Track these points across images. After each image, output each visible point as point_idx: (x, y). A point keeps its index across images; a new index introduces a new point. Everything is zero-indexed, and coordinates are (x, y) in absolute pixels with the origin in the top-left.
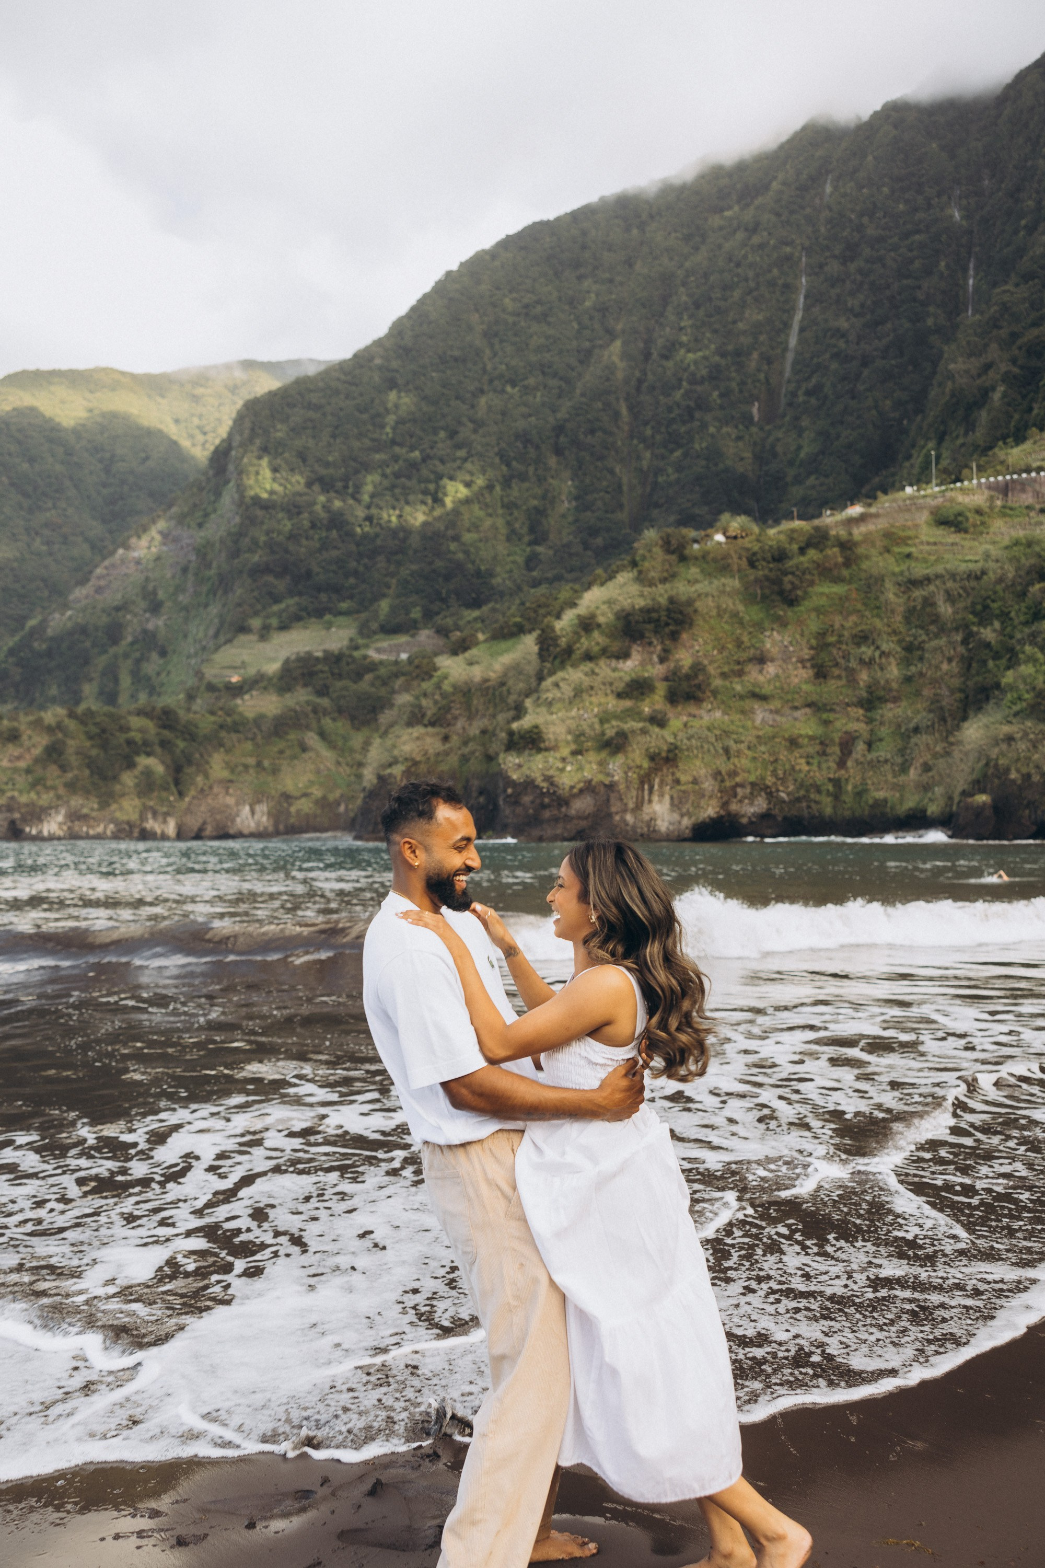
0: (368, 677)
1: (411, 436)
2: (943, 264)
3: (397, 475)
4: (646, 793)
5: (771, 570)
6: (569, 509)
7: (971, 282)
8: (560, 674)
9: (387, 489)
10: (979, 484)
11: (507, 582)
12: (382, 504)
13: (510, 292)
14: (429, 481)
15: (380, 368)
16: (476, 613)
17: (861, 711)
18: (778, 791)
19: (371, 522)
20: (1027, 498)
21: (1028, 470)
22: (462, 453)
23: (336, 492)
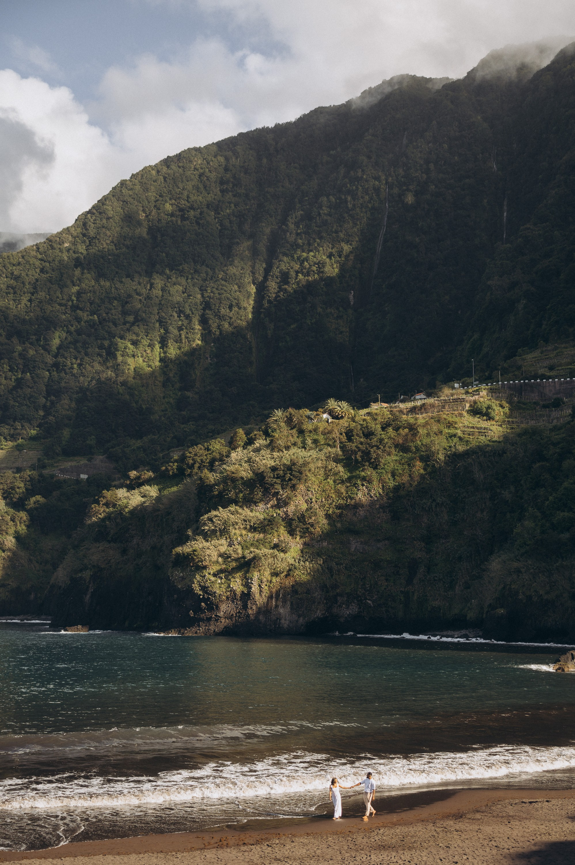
0: (56, 493)
1: (91, 304)
2: (485, 201)
3: (79, 332)
4: (274, 600)
5: (361, 443)
6: (211, 364)
7: (505, 214)
8: (214, 513)
9: (70, 343)
10: (503, 384)
11: (163, 419)
12: (66, 355)
13: (170, 199)
14: (105, 339)
15: (68, 250)
16: (139, 443)
17: (423, 544)
18: (366, 599)
19: (57, 368)
20: (535, 397)
21: (535, 377)
22: (131, 318)
23: (31, 344)
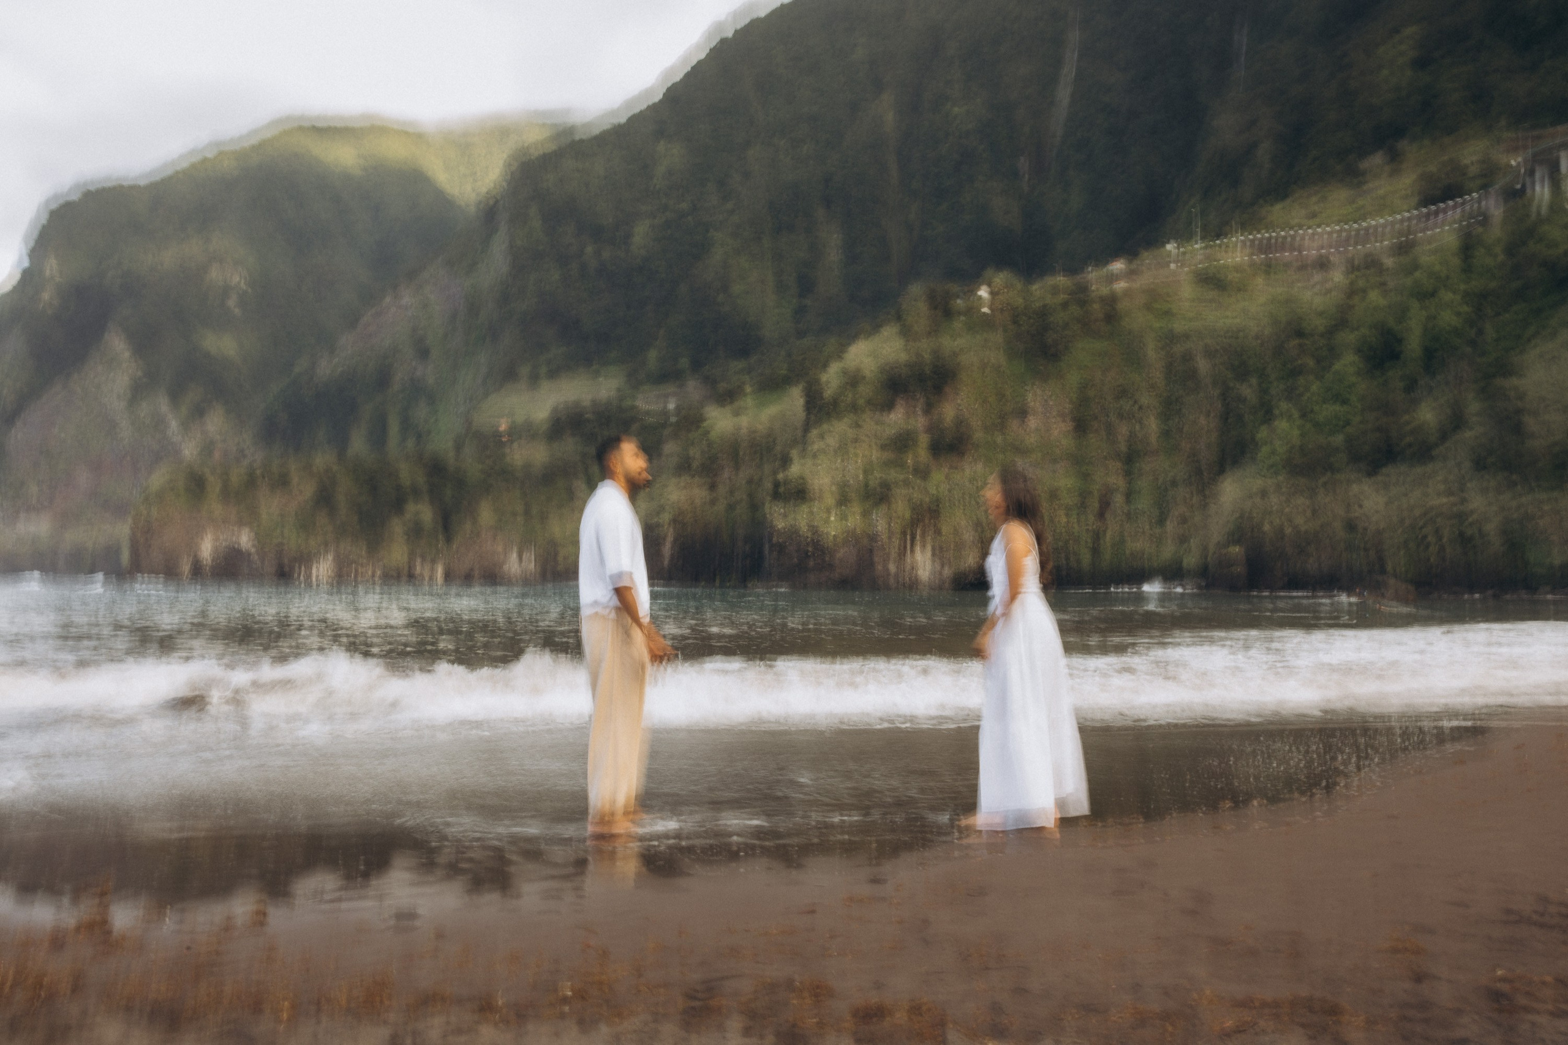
1: (679, 189)
3: (665, 227)
4: (909, 542)
5: (1032, 326)
6: (835, 262)
8: (825, 427)
10: (1239, 242)
11: (774, 334)
14: (698, 232)
16: (742, 365)
17: (1119, 465)
20: (1286, 256)
